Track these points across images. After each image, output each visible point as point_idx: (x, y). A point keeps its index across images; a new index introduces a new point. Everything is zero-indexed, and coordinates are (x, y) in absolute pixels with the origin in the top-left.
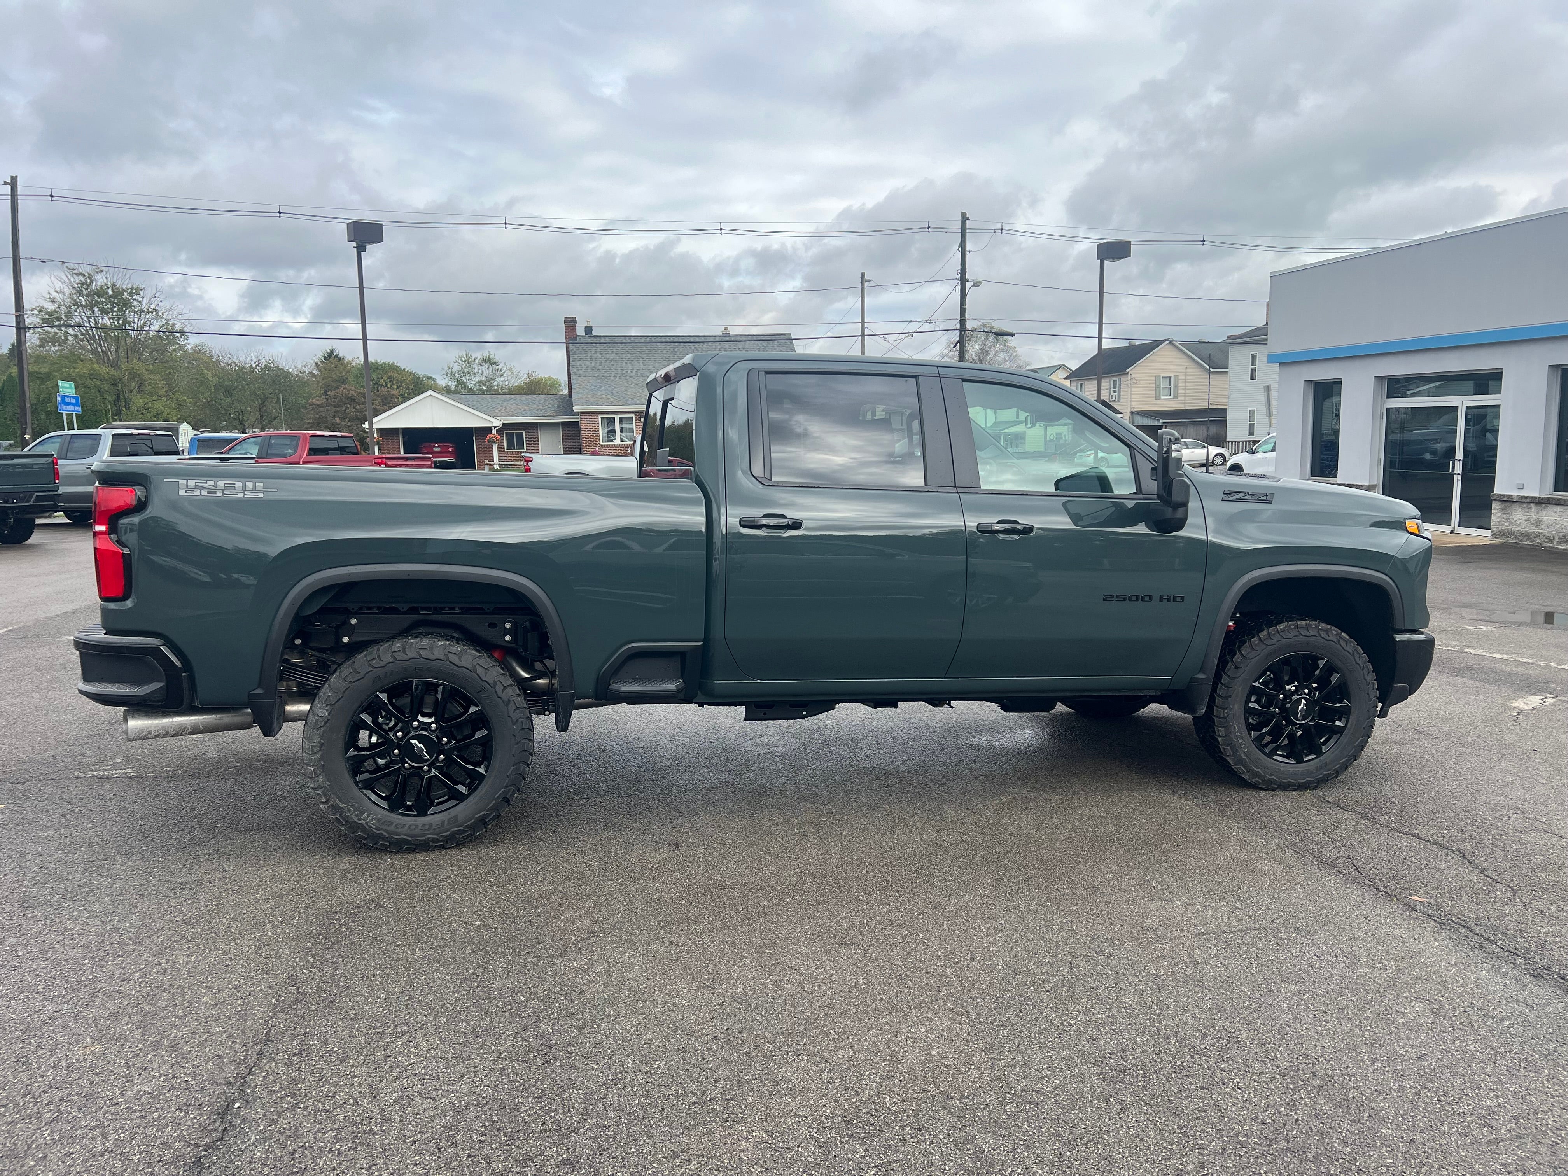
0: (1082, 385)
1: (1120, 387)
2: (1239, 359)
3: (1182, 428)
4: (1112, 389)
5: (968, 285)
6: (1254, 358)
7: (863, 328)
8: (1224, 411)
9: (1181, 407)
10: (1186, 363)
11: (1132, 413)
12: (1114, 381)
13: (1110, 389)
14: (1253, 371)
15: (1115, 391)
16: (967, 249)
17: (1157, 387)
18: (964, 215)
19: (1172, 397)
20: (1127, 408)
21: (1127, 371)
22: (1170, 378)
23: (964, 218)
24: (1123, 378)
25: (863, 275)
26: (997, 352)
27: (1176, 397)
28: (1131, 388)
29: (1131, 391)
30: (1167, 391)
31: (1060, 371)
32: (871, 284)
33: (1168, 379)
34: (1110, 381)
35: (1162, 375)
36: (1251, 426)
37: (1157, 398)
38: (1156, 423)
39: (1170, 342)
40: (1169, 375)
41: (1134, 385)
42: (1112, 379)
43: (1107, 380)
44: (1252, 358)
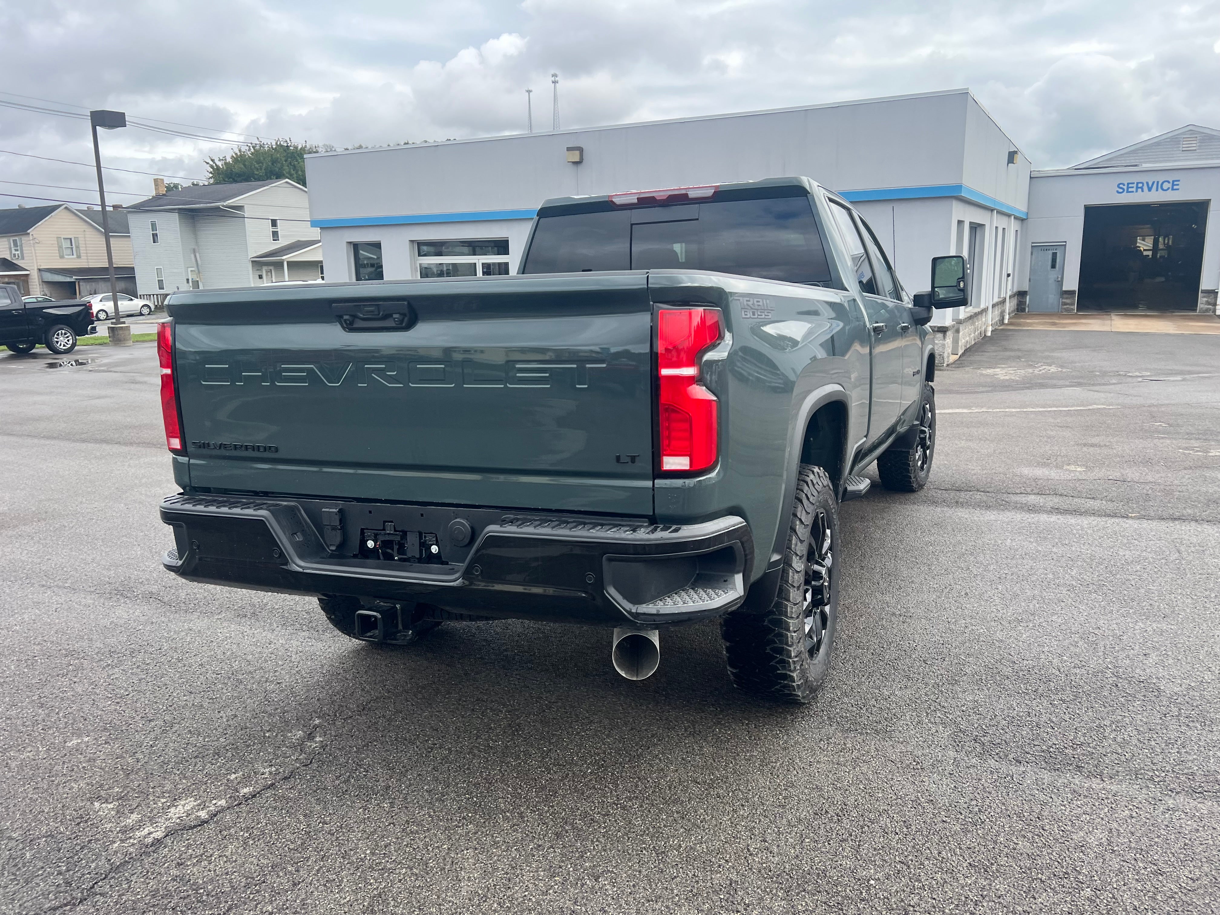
1: (21, 246)
2: (139, 224)
3: (93, 284)
4: (13, 249)
6: (154, 226)
8: (133, 268)
9: (85, 266)
10: (85, 227)
11: (40, 270)
12: (13, 240)
13: (10, 249)
14: (155, 236)
15: (16, 250)
17: (60, 247)
19: (75, 256)
20: (33, 266)
21: (28, 231)
22: (71, 239)
24: (24, 239)
27: (79, 257)
28: (34, 247)
29: (35, 250)
30: (69, 251)
33: (69, 241)
34: (9, 241)
35: (63, 237)
36: (160, 282)
37: (62, 257)
38: (68, 279)
39: (66, 208)
40: (70, 237)
41: (36, 245)
42: (11, 239)
43: (5, 239)
44: (152, 225)
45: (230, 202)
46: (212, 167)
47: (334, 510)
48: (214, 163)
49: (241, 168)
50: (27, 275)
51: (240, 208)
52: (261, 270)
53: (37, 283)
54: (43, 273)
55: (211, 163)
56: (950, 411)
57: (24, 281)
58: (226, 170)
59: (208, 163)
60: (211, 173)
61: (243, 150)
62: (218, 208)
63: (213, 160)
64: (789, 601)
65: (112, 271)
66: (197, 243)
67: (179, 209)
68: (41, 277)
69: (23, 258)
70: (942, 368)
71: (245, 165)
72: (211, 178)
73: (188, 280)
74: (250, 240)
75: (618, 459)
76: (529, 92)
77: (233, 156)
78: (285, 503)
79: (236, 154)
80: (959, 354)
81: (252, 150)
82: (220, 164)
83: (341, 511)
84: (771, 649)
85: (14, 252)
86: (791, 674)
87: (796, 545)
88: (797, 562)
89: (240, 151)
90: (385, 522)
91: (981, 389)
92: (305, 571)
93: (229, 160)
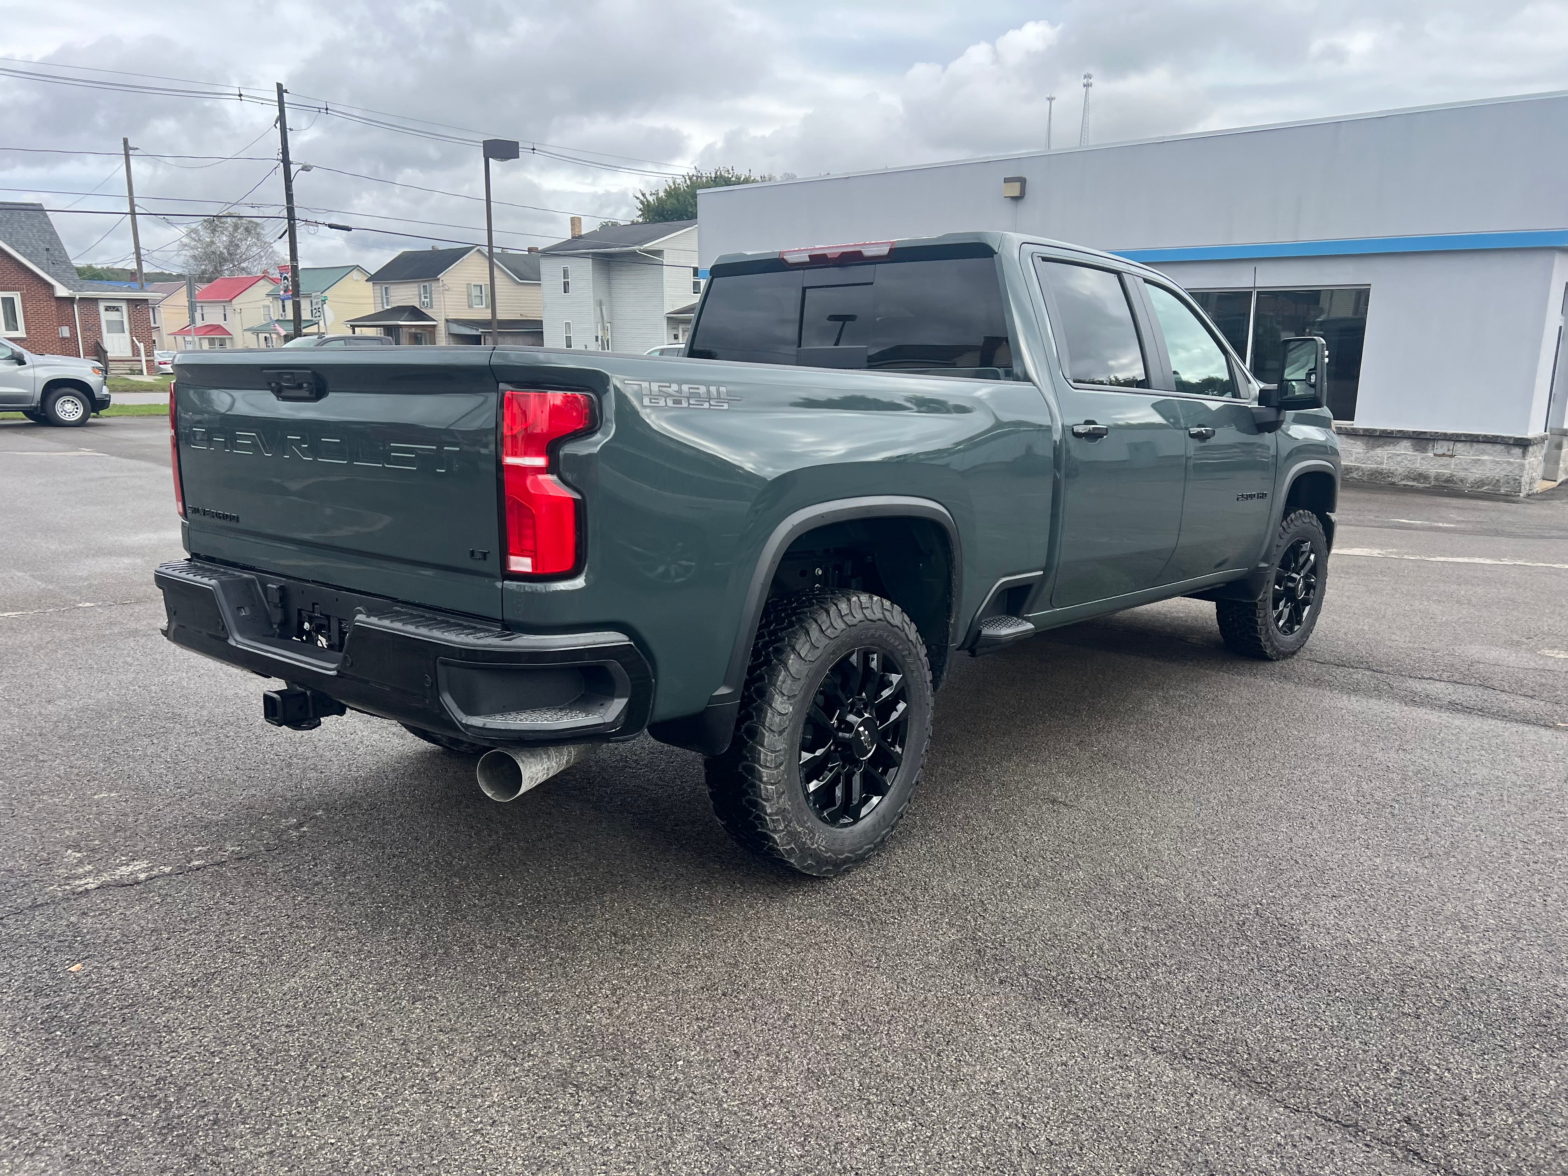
0: (386, 288)
1: (431, 293)
2: (550, 270)
4: (423, 296)
5: (294, 168)
6: (566, 273)
7: (132, 205)
8: (542, 321)
11: (447, 321)
12: (424, 286)
13: (420, 295)
14: (566, 285)
15: (426, 297)
16: (288, 127)
17: (469, 295)
18: (279, 86)
19: (484, 306)
20: (441, 316)
21: (439, 276)
22: (481, 286)
23: (281, 90)
24: (434, 285)
25: (126, 141)
26: (249, 246)
28: (443, 294)
29: (444, 298)
30: (478, 299)
31: (355, 273)
32: (137, 152)
33: (479, 288)
34: (419, 287)
35: (473, 283)
36: (568, 339)
37: (470, 306)
38: (474, 332)
39: (478, 250)
40: (480, 283)
41: (446, 292)
42: (422, 285)
43: (416, 285)
44: (564, 271)
45: (647, 246)
46: (642, 202)
47: (275, 587)
48: (645, 198)
49: (673, 204)
50: (434, 326)
51: (659, 253)
52: (677, 329)
53: (444, 336)
54: (450, 324)
55: (642, 198)
56: (1466, 560)
57: (431, 332)
58: (658, 206)
59: (638, 198)
60: (640, 210)
61: (678, 181)
62: (634, 253)
63: (643, 195)
64: (762, 746)
65: (495, 325)
66: (610, 293)
67: (594, 254)
68: (447, 328)
69: (432, 307)
70: (1514, 499)
71: (678, 200)
72: (640, 216)
73: (597, 337)
74: (668, 291)
75: (472, 553)
76: (1051, 99)
77: (666, 190)
78: (246, 576)
79: (670, 187)
80: (1560, 481)
81: (688, 182)
82: (651, 199)
83: (282, 589)
84: (746, 801)
85: (423, 299)
86: (773, 835)
87: (784, 682)
88: (782, 703)
89: (674, 183)
90: (314, 604)
91: (1554, 533)
92: (238, 646)
93: (662, 194)
